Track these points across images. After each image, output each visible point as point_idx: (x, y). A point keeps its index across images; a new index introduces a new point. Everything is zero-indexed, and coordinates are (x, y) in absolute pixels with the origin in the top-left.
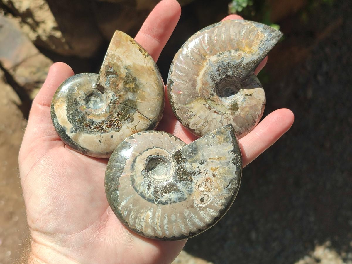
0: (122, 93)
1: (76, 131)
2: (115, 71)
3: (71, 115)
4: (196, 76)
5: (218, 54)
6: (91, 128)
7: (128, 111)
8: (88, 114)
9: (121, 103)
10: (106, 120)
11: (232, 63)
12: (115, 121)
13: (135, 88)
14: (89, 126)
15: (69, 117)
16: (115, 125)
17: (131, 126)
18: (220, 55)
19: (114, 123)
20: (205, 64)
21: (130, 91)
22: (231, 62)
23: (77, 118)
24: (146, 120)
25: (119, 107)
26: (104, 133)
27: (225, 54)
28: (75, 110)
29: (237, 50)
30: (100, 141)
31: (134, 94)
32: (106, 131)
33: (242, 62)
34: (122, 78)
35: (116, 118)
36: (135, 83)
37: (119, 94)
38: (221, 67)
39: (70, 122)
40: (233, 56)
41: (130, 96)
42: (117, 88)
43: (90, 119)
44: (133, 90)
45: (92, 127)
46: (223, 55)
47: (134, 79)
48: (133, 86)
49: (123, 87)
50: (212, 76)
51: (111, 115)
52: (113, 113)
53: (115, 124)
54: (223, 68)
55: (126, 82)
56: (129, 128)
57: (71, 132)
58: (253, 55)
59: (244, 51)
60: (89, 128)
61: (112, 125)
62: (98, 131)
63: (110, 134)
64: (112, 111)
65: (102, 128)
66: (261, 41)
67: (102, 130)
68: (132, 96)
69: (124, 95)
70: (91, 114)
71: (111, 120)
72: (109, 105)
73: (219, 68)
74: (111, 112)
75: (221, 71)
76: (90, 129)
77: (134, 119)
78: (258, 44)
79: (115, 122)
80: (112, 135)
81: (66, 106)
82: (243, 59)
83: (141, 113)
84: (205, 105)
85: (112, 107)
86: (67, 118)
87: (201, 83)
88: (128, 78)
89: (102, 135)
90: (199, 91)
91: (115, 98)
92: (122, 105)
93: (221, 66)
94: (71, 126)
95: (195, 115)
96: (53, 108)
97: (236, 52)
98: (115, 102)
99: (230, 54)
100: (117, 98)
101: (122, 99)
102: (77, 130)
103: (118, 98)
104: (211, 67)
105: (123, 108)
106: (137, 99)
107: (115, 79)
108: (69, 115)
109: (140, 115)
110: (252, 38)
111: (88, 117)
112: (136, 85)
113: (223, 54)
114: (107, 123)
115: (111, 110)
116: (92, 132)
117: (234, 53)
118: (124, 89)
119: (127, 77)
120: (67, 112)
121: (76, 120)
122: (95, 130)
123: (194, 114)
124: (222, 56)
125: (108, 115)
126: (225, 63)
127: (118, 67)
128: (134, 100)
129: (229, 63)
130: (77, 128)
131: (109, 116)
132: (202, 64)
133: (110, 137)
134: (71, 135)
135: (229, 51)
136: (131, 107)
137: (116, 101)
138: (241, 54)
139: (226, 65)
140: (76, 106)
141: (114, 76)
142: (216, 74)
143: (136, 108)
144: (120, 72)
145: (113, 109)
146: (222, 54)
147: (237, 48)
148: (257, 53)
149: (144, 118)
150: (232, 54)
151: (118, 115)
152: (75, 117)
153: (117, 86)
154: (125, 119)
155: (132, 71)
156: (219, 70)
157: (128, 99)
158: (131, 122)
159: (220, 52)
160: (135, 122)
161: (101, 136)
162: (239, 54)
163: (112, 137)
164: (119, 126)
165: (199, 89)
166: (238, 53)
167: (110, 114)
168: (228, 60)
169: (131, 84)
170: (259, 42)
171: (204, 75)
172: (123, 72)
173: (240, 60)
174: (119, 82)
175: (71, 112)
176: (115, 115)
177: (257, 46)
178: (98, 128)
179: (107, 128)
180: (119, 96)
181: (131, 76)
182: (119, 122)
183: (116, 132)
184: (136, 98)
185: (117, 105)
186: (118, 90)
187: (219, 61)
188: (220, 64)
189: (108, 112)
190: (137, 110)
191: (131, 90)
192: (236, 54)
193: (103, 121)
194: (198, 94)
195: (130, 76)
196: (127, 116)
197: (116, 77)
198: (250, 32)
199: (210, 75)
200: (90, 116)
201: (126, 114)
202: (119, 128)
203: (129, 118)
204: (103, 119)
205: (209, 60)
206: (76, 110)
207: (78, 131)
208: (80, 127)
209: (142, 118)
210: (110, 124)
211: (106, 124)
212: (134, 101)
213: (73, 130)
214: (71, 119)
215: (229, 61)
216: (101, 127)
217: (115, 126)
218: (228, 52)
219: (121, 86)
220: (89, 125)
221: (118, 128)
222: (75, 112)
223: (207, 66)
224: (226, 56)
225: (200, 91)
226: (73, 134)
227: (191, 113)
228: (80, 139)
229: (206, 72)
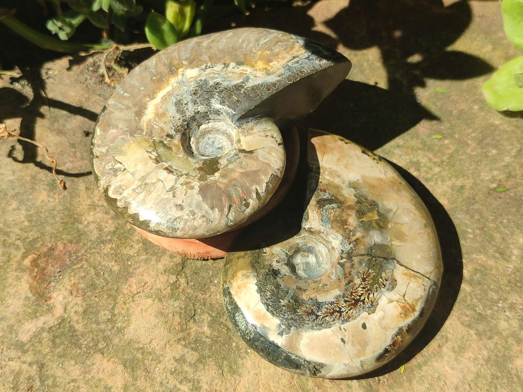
0: (359, 234)
1: (290, 329)
2: (333, 196)
3: (269, 299)
4: (148, 99)
5: (203, 67)
6: (317, 316)
7: (381, 268)
8: (304, 290)
9: (362, 255)
10: (344, 294)
11: (225, 84)
12: (362, 292)
13: (380, 220)
14: (313, 313)
15: (267, 305)
16: (363, 301)
17: (393, 295)
18: (206, 68)
19: (360, 296)
20: (173, 81)
21: (374, 228)
22: (222, 81)
23: (283, 302)
24: (419, 278)
25: (360, 263)
26: (347, 321)
27: (215, 69)
28: (276, 288)
29: (240, 63)
30: (343, 340)
31: (382, 233)
32: (349, 318)
33: (245, 83)
34: (350, 207)
35: (361, 286)
36: (378, 212)
37: (354, 238)
38: (202, 89)
39: (273, 314)
40: (230, 73)
41: (376, 237)
42: (346, 227)
43: (312, 299)
44: (378, 224)
45: (319, 313)
46: (211, 69)
47: (374, 205)
48: (376, 217)
49: (357, 223)
50: (178, 103)
51: (349, 283)
52: (353, 278)
53: (362, 298)
54: (204, 91)
55: (360, 213)
56: (393, 301)
57: (279, 334)
58: (268, 74)
59: (253, 66)
60: (314, 317)
61: (357, 301)
62: (334, 320)
63: (359, 321)
64: (350, 274)
65: (340, 312)
66: (294, 58)
67: (340, 316)
68: (380, 237)
69: (363, 237)
70: (310, 289)
71: (352, 293)
72: (339, 263)
73: (196, 90)
74: (347, 275)
75: (200, 96)
76: (317, 318)
77: (396, 281)
78: (286, 60)
79: (362, 294)
80: (362, 322)
81: (256, 284)
82: (247, 79)
83: (406, 267)
84: (150, 152)
85: (348, 265)
86: (263, 308)
87: (154, 111)
88: (361, 203)
89: (342, 326)
90: (145, 125)
91: (348, 247)
92: (366, 258)
93: (201, 87)
94: (276, 321)
95: (125, 169)
96: (230, 293)
97: (238, 66)
98: (350, 256)
99: (225, 69)
100: (351, 245)
101: (362, 247)
102: (291, 326)
103: (355, 246)
104: (182, 86)
105: (369, 264)
106: (391, 240)
107: (338, 210)
108: (267, 300)
109: (406, 271)
110: (277, 50)
111: (304, 297)
112: (379, 214)
113: (213, 67)
114: (346, 299)
115: (347, 271)
116: (323, 323)
117: (233, 68)
118: (360, 226)
119: (358, 202)
120: (261, 296)
121: (284, 306)
122: (327, 318)
123: (123, 168)
124: (208, 71)
125: (344, 283)
126: (211, 83)
127: (337, 187)
128: (386, 243)
129: (217, 83)
130: (289, 324)
131: (347, 284)
132: (168, 81)
133: (361, 328)
134: (280, 341)
135: (224, 64)
136: (384, 258)
137: (352, 253)
138: (247, 71)
139: (211, 87)
140: (275, 278)
141: (334, 205)
142: (189, 100)
143: (394, 259)
144: (343, 196)
145: (350, 269)
146: (210, 67)
147: (243, 60)
148: (278, 73)
149: (415, 277)
150: (230, 68)
151: (364, 280)
152: (280, 302)
153: (344, 222)
154: (379, 285)
155: (365, 191)
156: (195, 94)
157: (375, 244)
158: (393, 288)
159: (207, 64)
160: (401, 287)
161: (342, 328)
162: (244, 70)
163: (364, 326)
164: (372, 302)
165: (147, 123)
166: (242, 68)
167: (348, 279)
168: (217, 78)
169: (370, 214)
170: (289, 57)
171: (164, 99)
172: (349, 195)
173: (241, 80)
174: (348, 215)
175: (269, 294)
176: (358, 281)
177: (283, 62)
178: (332, 314)
179: (350, 310)
180: (355, 241)
181: (366, 199)
182: (369, 294)
183: (369, 314)
184: (389, 238)
185: (356, 260)
186: (350, 231)
187: (200, 78)
188: (201, 83)
189: (341, 276)
190: (398, 262)
191: (374, 225)
192: (236, 70)
193: (337, 297)
194: (142, 130)
195: (363, 199)
196: (382, 278)
197: (338, 207)
198: (277, 42)
199: (176, 99)
200: (307, 293)
201: (379, 275)
202: (373, 306)
203: (386, 280)
204: (337, 292)
205: (183, 75)
206: (278, 286)
207: (292, 328)
208: (295, 320)
209: (410, 276)
210: (354, 299)
211: (346, 301)
212: (387, 245)
213: (281, 330)
214: (273, 306)
215: (218, 80)
216: (338, 309)
217: (364, 303)
218: (223, 66)
219: (353, 221)
220: (312, 310)
221: (371, 305)
222: (276, 291)
223: (175, 85)
224: (217, 71)
225: (148, 125)
226: (284, 336)
227: (118, 166)
228: (301, 345)
229: (170, 94)
